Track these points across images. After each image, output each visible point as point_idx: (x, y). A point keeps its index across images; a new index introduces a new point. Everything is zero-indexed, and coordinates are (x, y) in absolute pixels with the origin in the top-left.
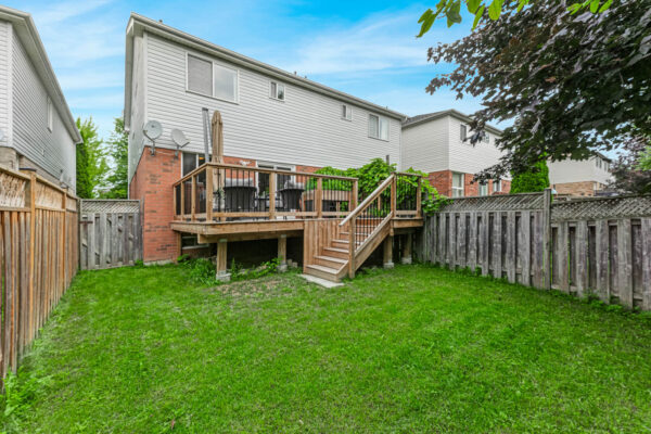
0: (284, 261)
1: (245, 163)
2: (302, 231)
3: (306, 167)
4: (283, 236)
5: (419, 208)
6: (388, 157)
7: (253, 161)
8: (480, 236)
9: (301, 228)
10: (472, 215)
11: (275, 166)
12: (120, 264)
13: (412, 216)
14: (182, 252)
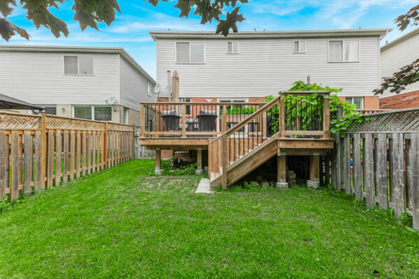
0: (200, 167)
1: (209, 101)
2: (207, 146)
3: (257, 98)
4: (201, 149)
5: (325, 128)
6: (308, 79)
7: (215, 99)
8: (409, 168)
9: (207, 144)
10: (395, 137)
11: (232, 100)
12: (150, 158)
13: (319, 137)
14: (174, 154)
